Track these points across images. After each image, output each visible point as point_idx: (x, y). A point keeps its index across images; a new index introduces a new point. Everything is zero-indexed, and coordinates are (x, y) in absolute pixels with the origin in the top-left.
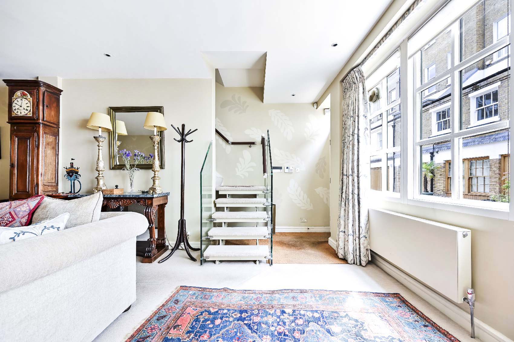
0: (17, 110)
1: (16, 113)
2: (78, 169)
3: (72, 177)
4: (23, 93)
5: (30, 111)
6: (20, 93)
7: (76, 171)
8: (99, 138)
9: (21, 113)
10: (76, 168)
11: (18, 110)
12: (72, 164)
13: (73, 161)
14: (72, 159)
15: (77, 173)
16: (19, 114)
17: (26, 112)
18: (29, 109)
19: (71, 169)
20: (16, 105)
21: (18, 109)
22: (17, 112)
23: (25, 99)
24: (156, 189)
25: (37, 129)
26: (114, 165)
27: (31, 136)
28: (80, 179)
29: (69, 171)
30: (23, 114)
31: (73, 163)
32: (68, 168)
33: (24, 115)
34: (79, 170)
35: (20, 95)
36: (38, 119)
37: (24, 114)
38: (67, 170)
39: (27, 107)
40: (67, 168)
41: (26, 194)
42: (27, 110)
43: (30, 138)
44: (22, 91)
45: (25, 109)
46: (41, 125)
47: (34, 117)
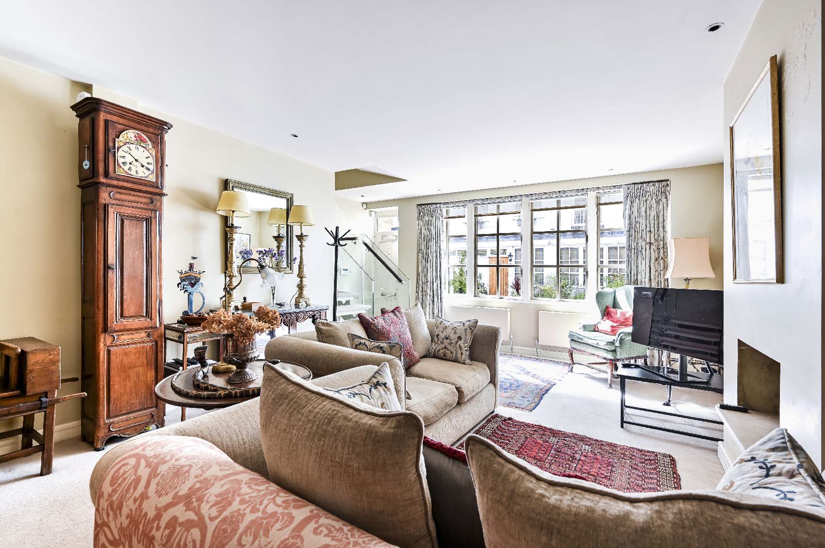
0: (128, 166)
1: (128, 171)
2: (200, 273)
4: (140, 137)
5: (153, 172)
6: (134, 135)
7: (196, 277)
9: (137, 172)
10: (198, 273)
11: (132, 166)
12: (191, 266)
13: (194, 261)
14: (194, 258)
15: (198, 280)
16: (133, 173)
17: (147, 173)
18: (151, 167)
19: (189, 274)
20: (127, 155)
21: (130, 164)
22: (130, 169)
23: (144, 149)
29: (185, 277)
30: (140, 175)
31: (193, 264)
32: (184, 273)
33: (143, 177)
34: (201, 275)
35: (134, 139)
37: (143, 175)
38: (181, 276)
39: (148, 163)
41: (142, 320)
42: (148, 169)
44: (137, 132)
45: (145, 167)
47: (157, 183)
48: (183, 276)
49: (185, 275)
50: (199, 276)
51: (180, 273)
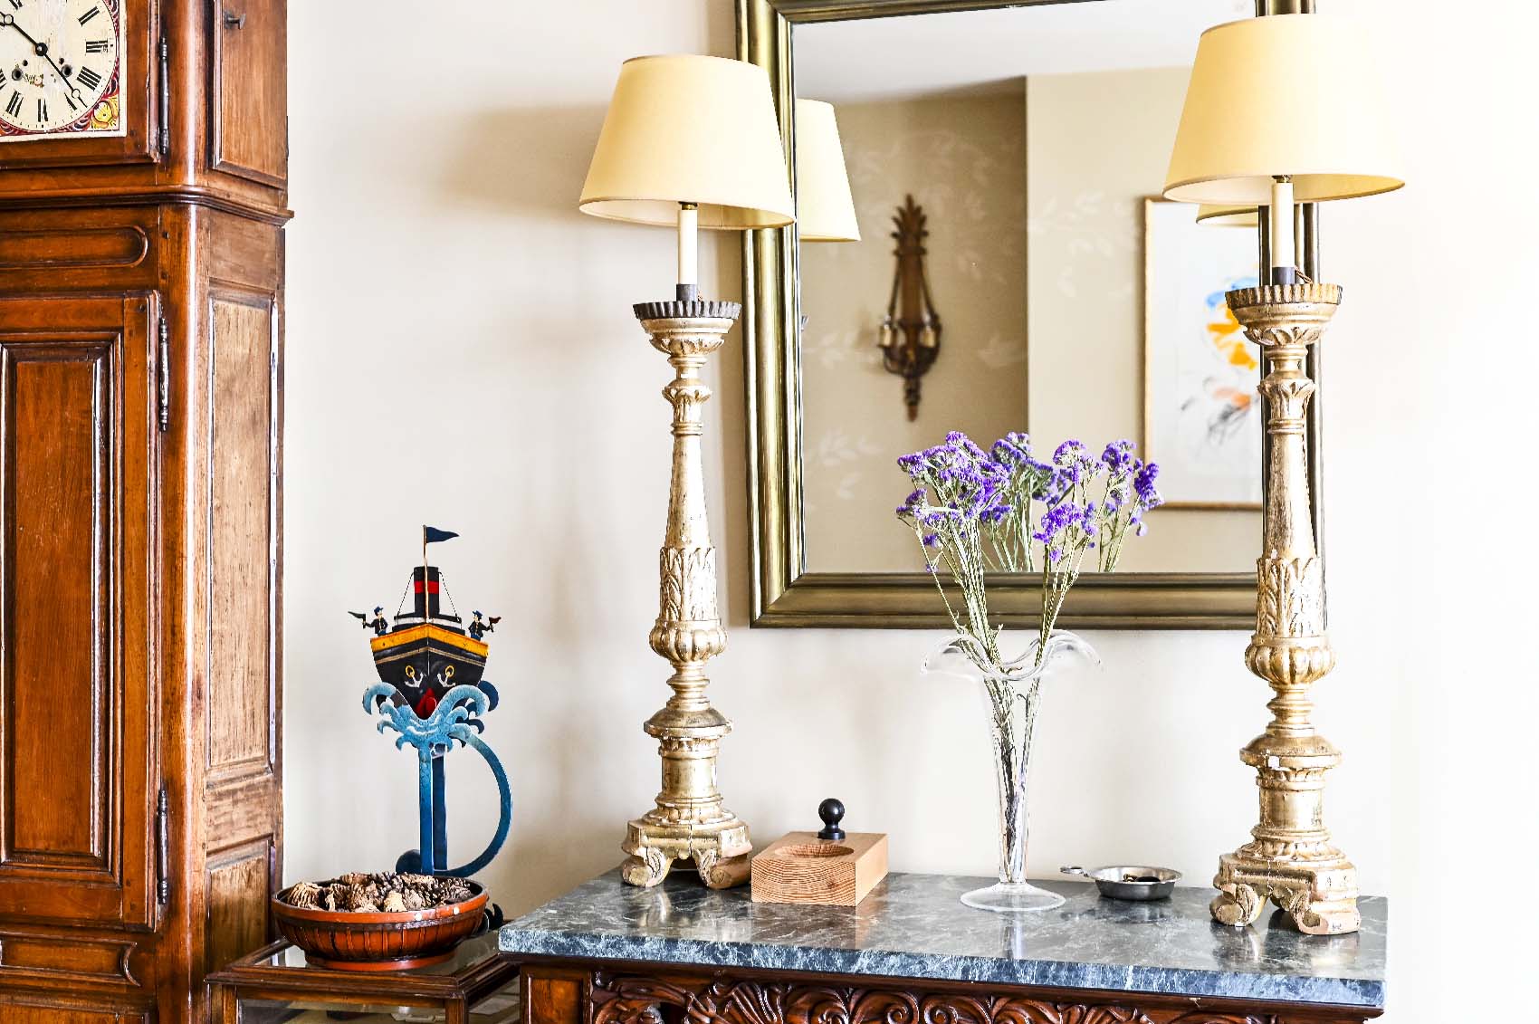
1: (7, 117)
2: (477, 630)
3: (436, 717)
5: (114, 87)
7: (460, 651)
8: (679, 320)
9: (43, 113)
10: (465, 626)
11: (21, 86)
12: (426, 581)
13: (436, 555)
14: (433, 535)
15: (470, 671)
16: (26, 118)
18: (102, 65)
19: (416, 635)
21: (17, 74)
22: (13, 106)
24: (1321, 880)
25: (164, 259)
26: (788, 583)
27: (121, 329)
28: (498, 727)
29: (397, 650)
30: (60, 116)
31: (434, 573)
32: (391, 624)
33: (68, 129)
34: (487, 636)
36: (172, 159)
37: (67, 117)
38: (380, 645)
39: (92, 47)
40: (379, 625)
41: (86, 881)
42: (89, 78)
43: (113, 340)
45: (76, 72)
46: (193, 209)
47: (140, 144)
48: (388, 643)
49: (401, 639)
50: (471, 647)
51: (375, 624)
